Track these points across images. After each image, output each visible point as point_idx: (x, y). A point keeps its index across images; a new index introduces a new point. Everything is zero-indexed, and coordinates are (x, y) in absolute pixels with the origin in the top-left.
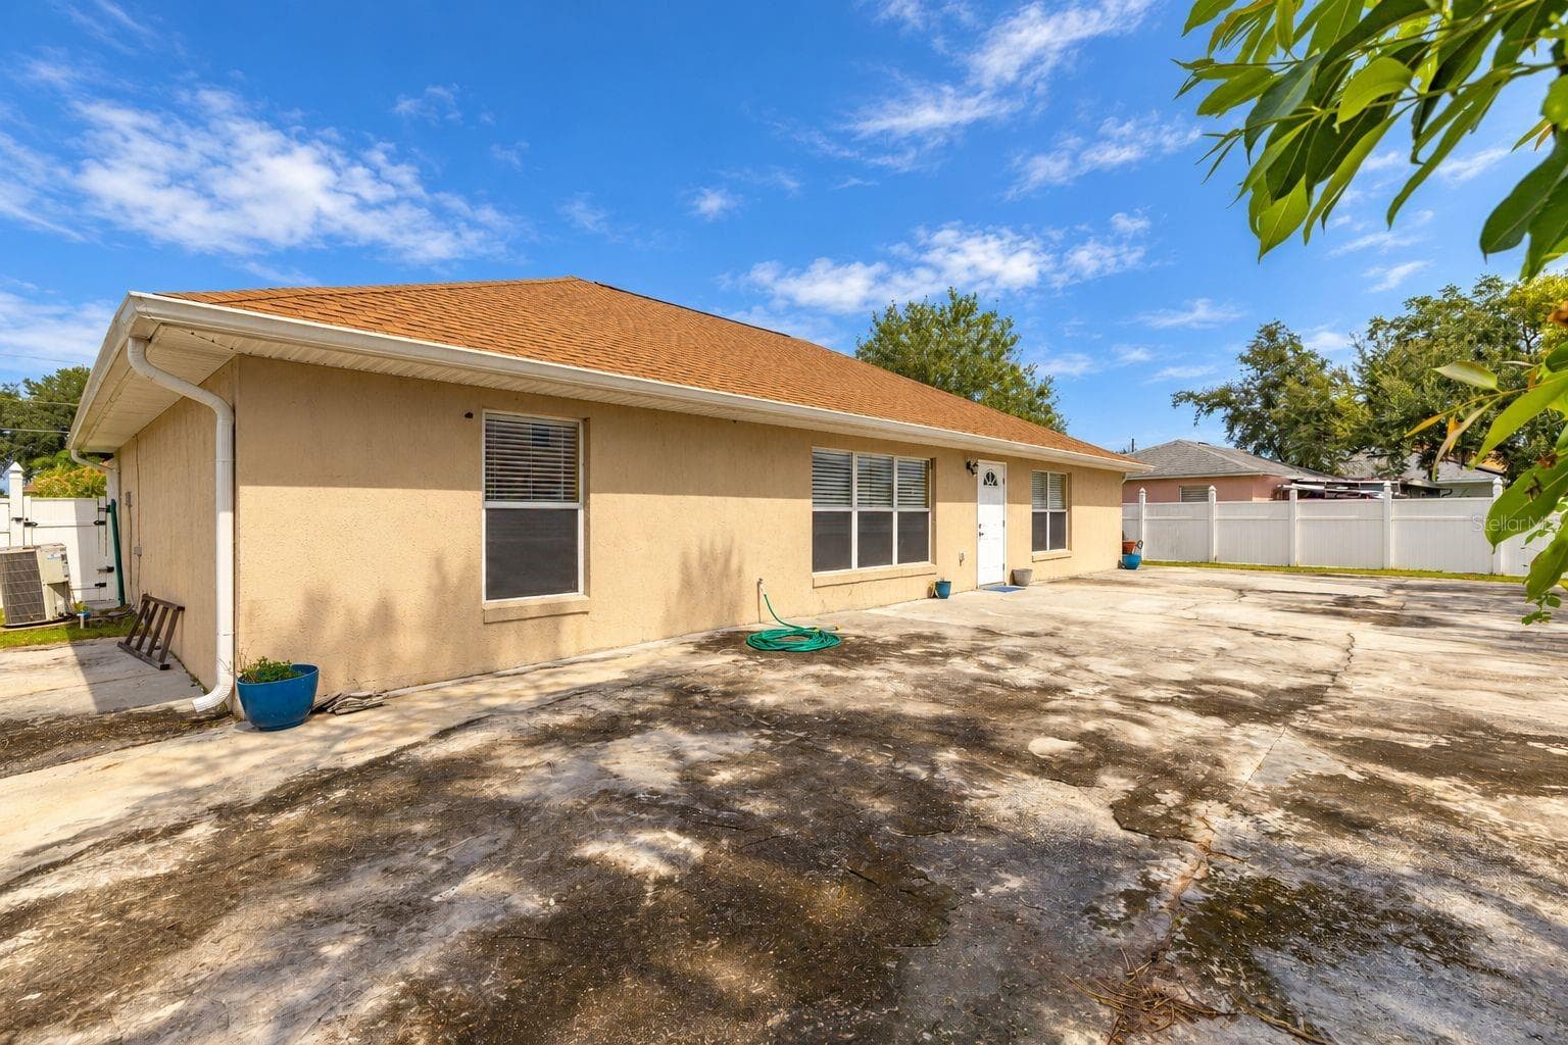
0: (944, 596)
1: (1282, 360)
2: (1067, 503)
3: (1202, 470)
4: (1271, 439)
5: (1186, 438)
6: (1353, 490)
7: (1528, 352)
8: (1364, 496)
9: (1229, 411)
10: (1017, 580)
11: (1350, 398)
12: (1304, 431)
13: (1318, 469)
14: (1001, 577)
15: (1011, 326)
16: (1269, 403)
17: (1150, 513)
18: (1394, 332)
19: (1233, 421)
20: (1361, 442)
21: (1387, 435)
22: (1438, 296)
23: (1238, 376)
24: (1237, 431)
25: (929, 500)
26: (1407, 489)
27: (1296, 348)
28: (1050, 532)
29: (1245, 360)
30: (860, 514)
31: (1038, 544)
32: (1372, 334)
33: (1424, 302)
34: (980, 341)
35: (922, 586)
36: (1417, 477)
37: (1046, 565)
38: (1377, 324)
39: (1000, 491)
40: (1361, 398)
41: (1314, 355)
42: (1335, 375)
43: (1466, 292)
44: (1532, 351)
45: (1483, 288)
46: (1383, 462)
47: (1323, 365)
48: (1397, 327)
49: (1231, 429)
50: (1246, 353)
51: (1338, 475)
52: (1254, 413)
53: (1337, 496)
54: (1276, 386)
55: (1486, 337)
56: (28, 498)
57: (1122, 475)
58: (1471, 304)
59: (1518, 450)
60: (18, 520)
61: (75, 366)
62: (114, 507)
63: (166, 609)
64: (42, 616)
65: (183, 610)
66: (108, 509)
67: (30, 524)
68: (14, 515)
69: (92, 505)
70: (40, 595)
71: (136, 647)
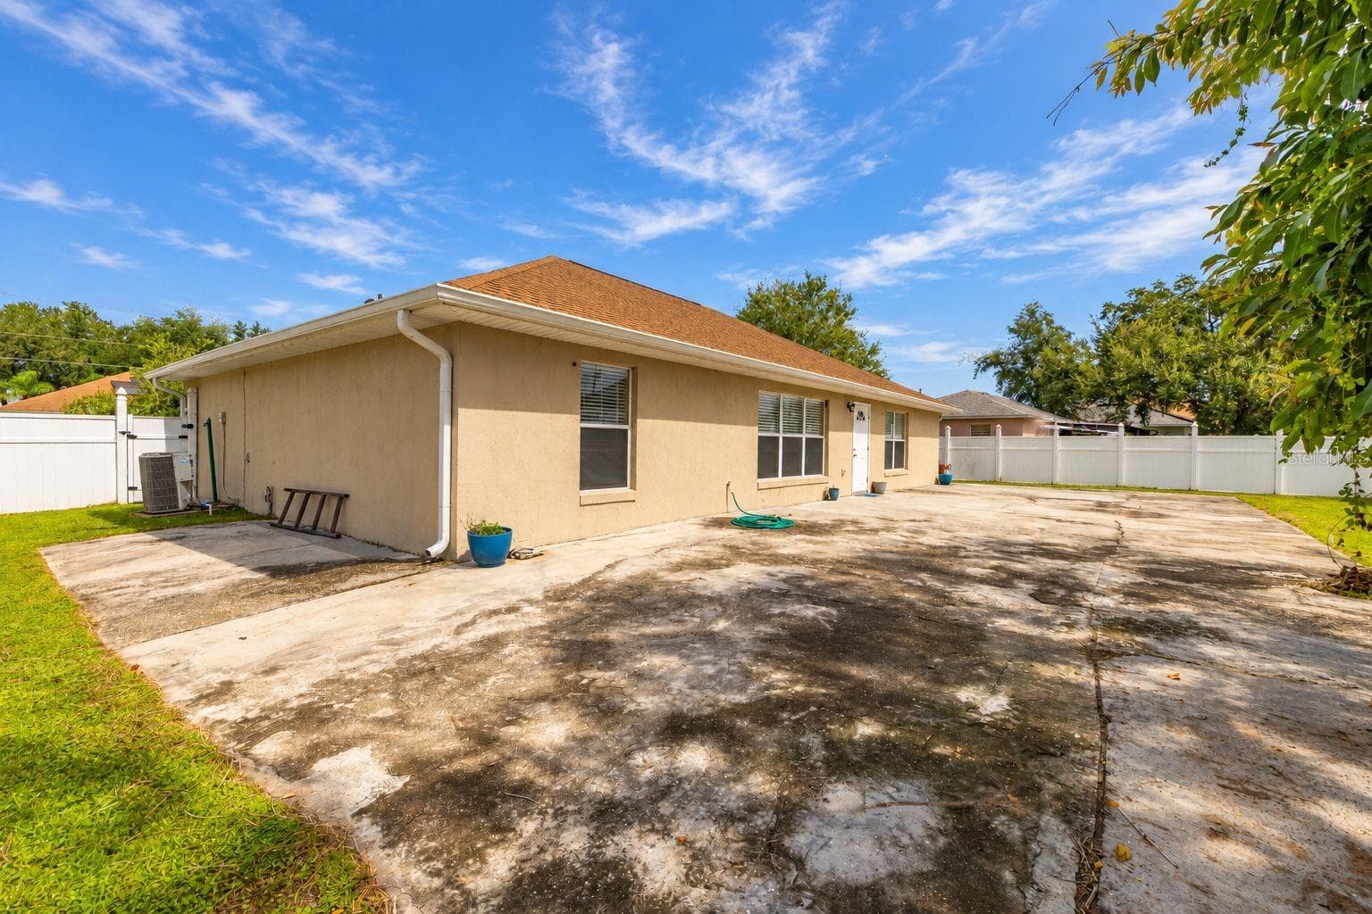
0: (834, 498)
1: (1039, 331)
2: (905, 436)
3: (987, 413)
4: (1029, 390)
5: (970, 389)
6: (1093, 430)
7: (1212, 331)
8: (1100, 434)
9: (999, 369)
10: (876, 489)
11: (1088, 363)
12: (1057, 385)
13: (1064, 414)
14: (866, 487)
15: (850, 300)
16: (1029, 362)
17: (953, 444)
18: (1119, 314)
19: (1003, 376)
20: (1094, 396)
21: (1115, 390)
22: (1150, 288)
23: (1006, 342)
24: (1005, 385)
25: (824, 430)
26: (1131, 430)
27: (1050, 323)
28: (896, 455)
29: (1011, 330)
30: (784, 438)
31: (888, 465)
32: (1104, 316)
33: (1140, 293)
34: (828, 311)
35: (819, 491)
36: (1135, 421)
37: (894, 479)
38: (1108, 306)
39: (866, 423)
40: (1096, 362)
41: (1062, 329)
42: (1077, 344)
43: (1170, 285)
44: (1215, 330)
45: (1181, 283)
46: (1112, 410)
47: (1069, 335)
48: (1121, 310)
49: (1000, 383)
50: (1013, 326)
51: (1079, 420)
52: (1017, 370)
53: (1080, 434)
54: (1035, 351)
55: (1184, 321)
56: (131, 416)
57: (939, 415)
58: (1173, 295)
59: (1206, 403)
60: (123, 433)
61: (22, 301)
62: (209, 424)
63: (325, 496)
64: (176, 506)
65: (347, 496)
66: (190, 426)
67: (133, 437)
68: (119, 430)
69: (177, 424)
70: (174, 490)
71: (293, 525)
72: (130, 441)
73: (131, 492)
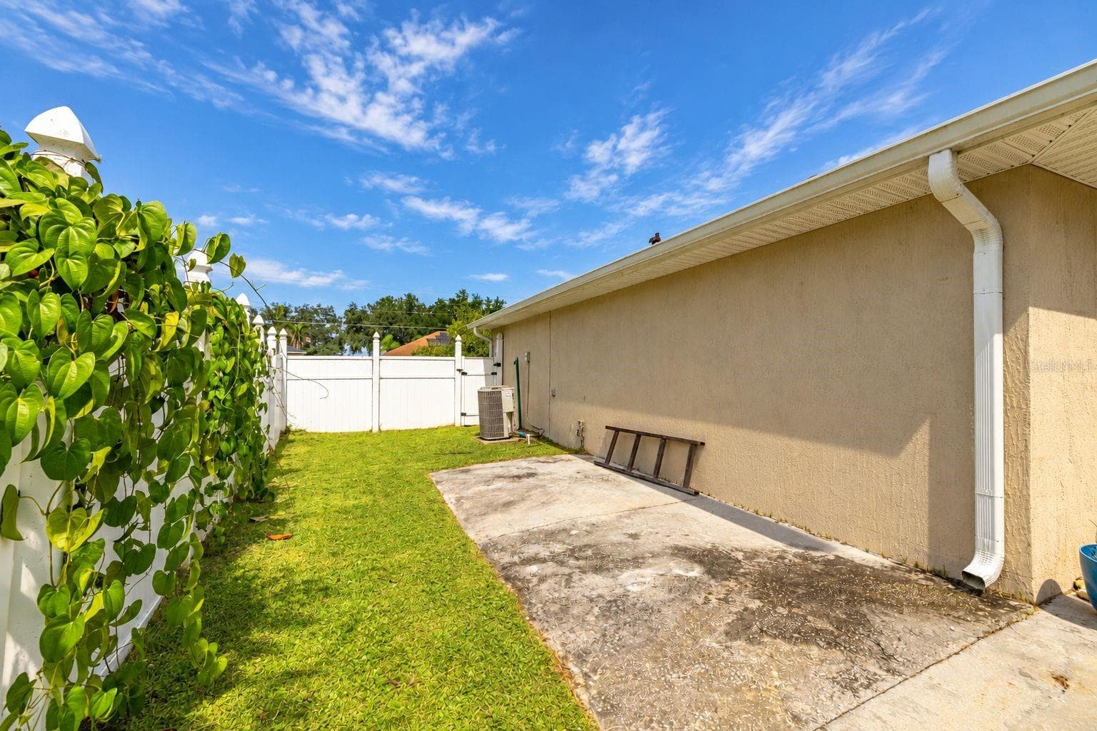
56: (463, 357)
60: (459, 370)
62: (517, 363)
63: (665, 440)
64: (503, 435)
65: (703, 444)
66: (498, 365)
67: (464, 374)
68: (457, 368)
69: (490, 362)
70: (501, 420)
71: (603, 461)
72: (463, 376)
73: (463, 417)
